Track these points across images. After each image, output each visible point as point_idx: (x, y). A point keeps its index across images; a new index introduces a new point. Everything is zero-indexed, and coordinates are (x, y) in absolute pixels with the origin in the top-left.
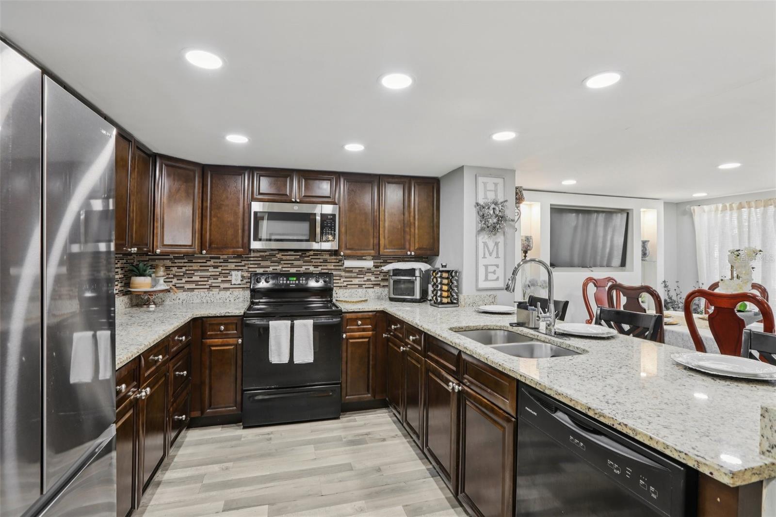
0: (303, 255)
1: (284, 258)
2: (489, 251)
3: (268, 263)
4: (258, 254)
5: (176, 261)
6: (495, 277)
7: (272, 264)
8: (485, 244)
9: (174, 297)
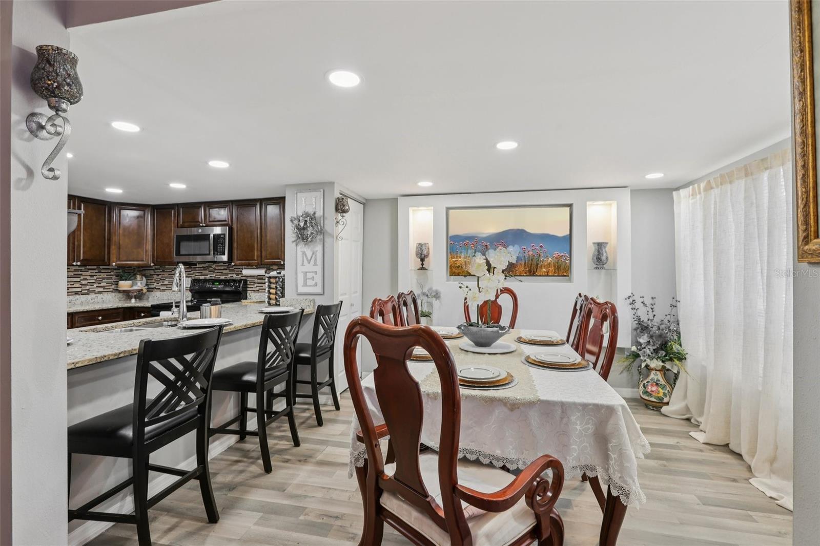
0: (229, 266)
1: (217, 268)
2: (308, 260)
3: (207, 272)
4: (201, 266)
5: (156, 271)
6: (313, 283)
7: (210, 273)
8: (304, 253)
9: (154, 295)
